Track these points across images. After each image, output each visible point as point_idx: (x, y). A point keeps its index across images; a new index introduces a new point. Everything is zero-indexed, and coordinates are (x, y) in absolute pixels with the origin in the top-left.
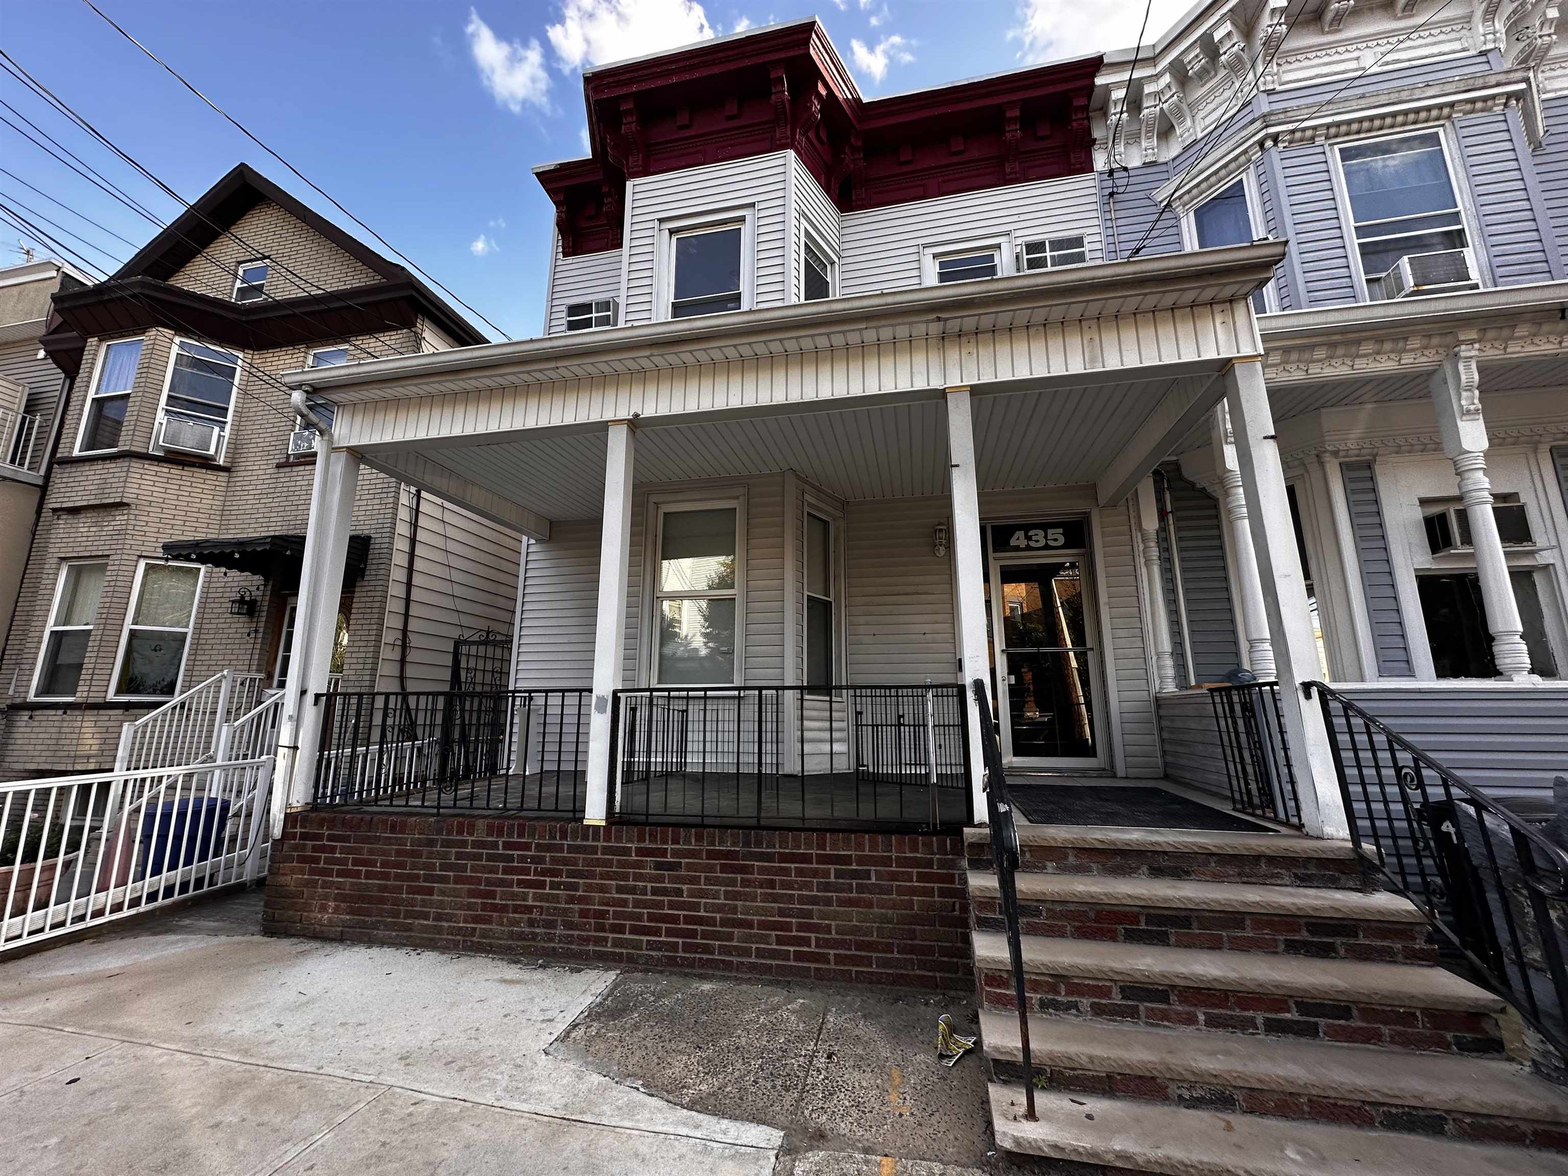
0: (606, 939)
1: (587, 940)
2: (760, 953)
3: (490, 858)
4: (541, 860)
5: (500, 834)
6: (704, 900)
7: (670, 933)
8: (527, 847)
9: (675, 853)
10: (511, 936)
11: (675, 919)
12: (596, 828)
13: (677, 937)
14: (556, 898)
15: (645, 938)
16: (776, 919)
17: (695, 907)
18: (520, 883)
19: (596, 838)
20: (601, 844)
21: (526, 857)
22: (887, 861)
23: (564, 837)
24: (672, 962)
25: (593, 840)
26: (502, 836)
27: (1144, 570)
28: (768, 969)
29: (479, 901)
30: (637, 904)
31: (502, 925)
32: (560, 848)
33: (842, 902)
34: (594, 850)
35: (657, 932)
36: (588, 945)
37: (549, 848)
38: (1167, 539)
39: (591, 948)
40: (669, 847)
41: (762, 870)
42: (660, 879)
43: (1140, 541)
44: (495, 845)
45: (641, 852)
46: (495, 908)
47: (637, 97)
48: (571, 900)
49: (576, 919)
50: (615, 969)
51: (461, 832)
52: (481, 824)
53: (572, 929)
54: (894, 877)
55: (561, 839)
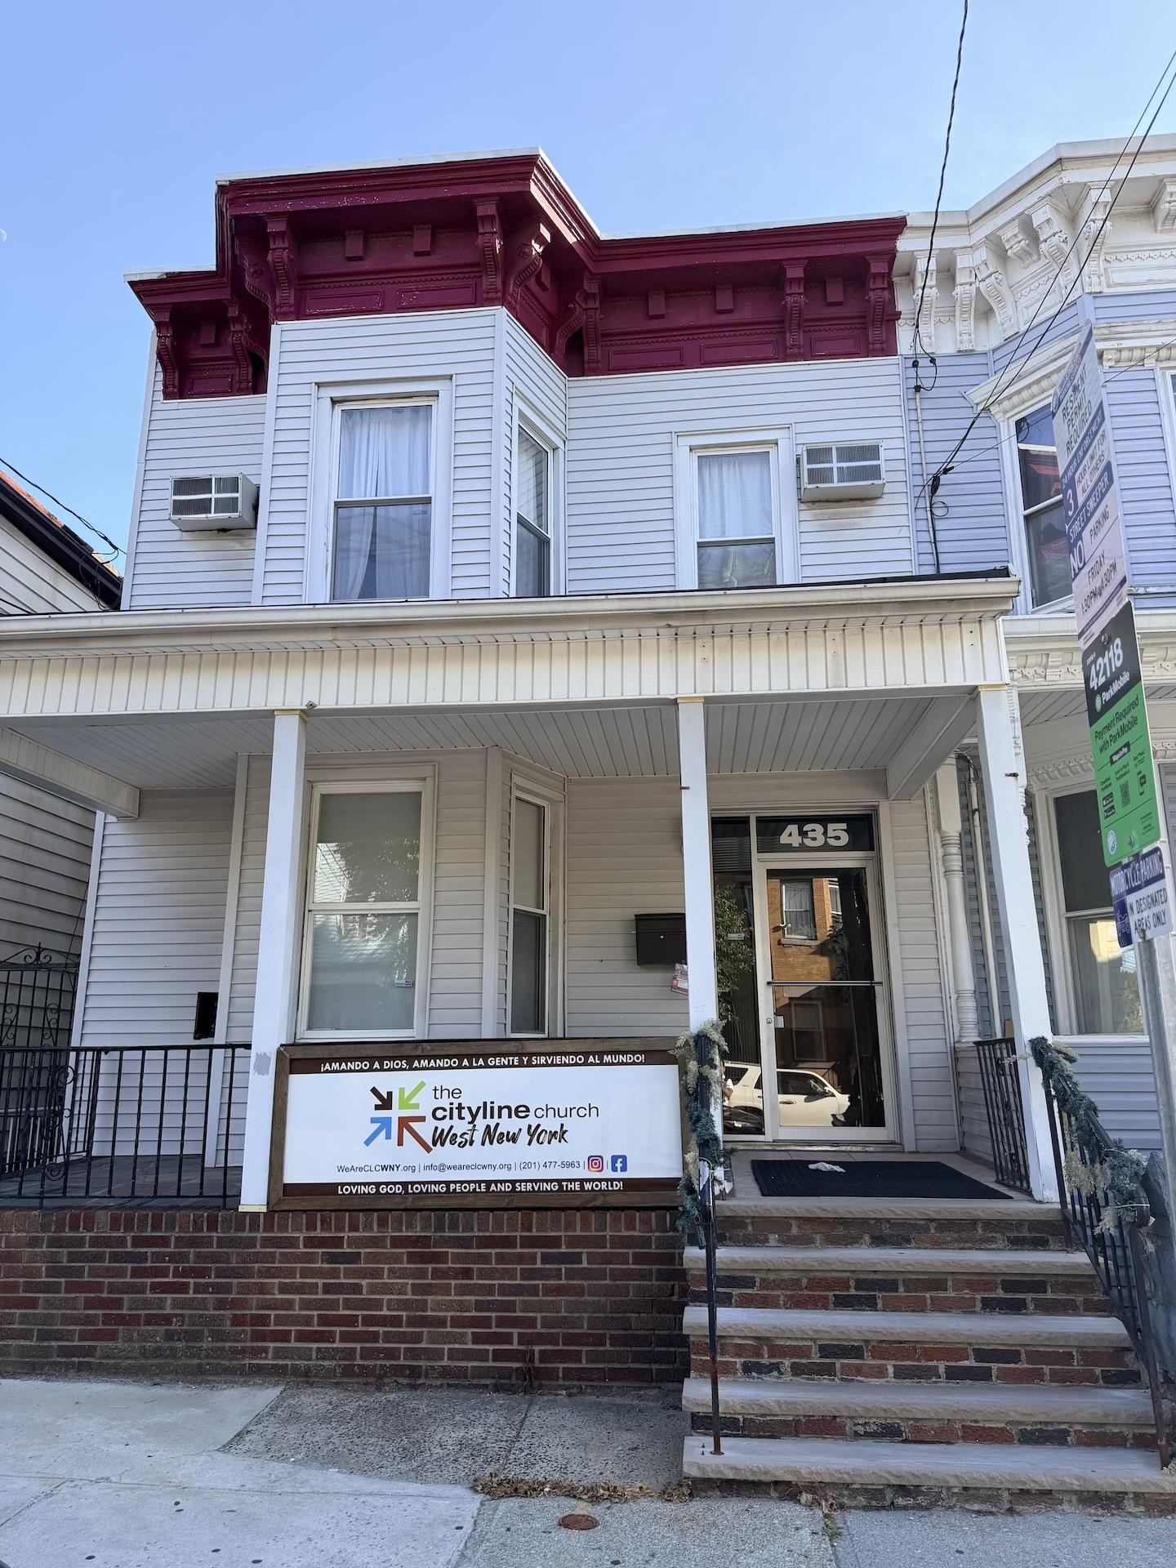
0: (265, 1350)
1: (243, 1351)
2: (453, 1355)
3: (115, 1258)
4: (183, 1258)
5: (129, 1227)
6: (388, 1297)
7: (345, 1337)
8: (165, 1242)
9: (353, 1242)
10: (144, 1354)
11: (352, 1321)
12: (255, 1216)
13: (355, 1342)
14: (203, 1304)
15: (315, 1346)
16: (473, 1314)
17: (377, 1304)
18: (155, 1287)
19: (254, 1227)
20: (260, 1235)
21: (164, 1254)
22: (600, 1242)
23: (212, 1226)
24: (348, 1371)
25: (251, 1230)
26: (132, 1229)
27: (943, 882)
28: (462, 1373)
29: (100, 1312)
30: (306, 1305)
31: (131, 1340)
32: (208, 1242)
33: (548, 1291)
34: (251, 1243)
35: (330, 1337)
36: (243, 1358)
37: (193, 1242)
38: (971, 845)
39: (247, 1361)
40: (346, 1235)
41: (458, 1258)
42: (334, 1274)
43: (939, 844)
44: (121, 1242)
45: (310, 1242)
46: (122, 1320)
47: (293, 218)
48: (221, 1305)
49: (228, 1327)
50: (276, 1384)
51: (74, 1227)
52: (103, 1217)
53: (223, 1340)
54: (608, 1259)
55: (209, 1230)
